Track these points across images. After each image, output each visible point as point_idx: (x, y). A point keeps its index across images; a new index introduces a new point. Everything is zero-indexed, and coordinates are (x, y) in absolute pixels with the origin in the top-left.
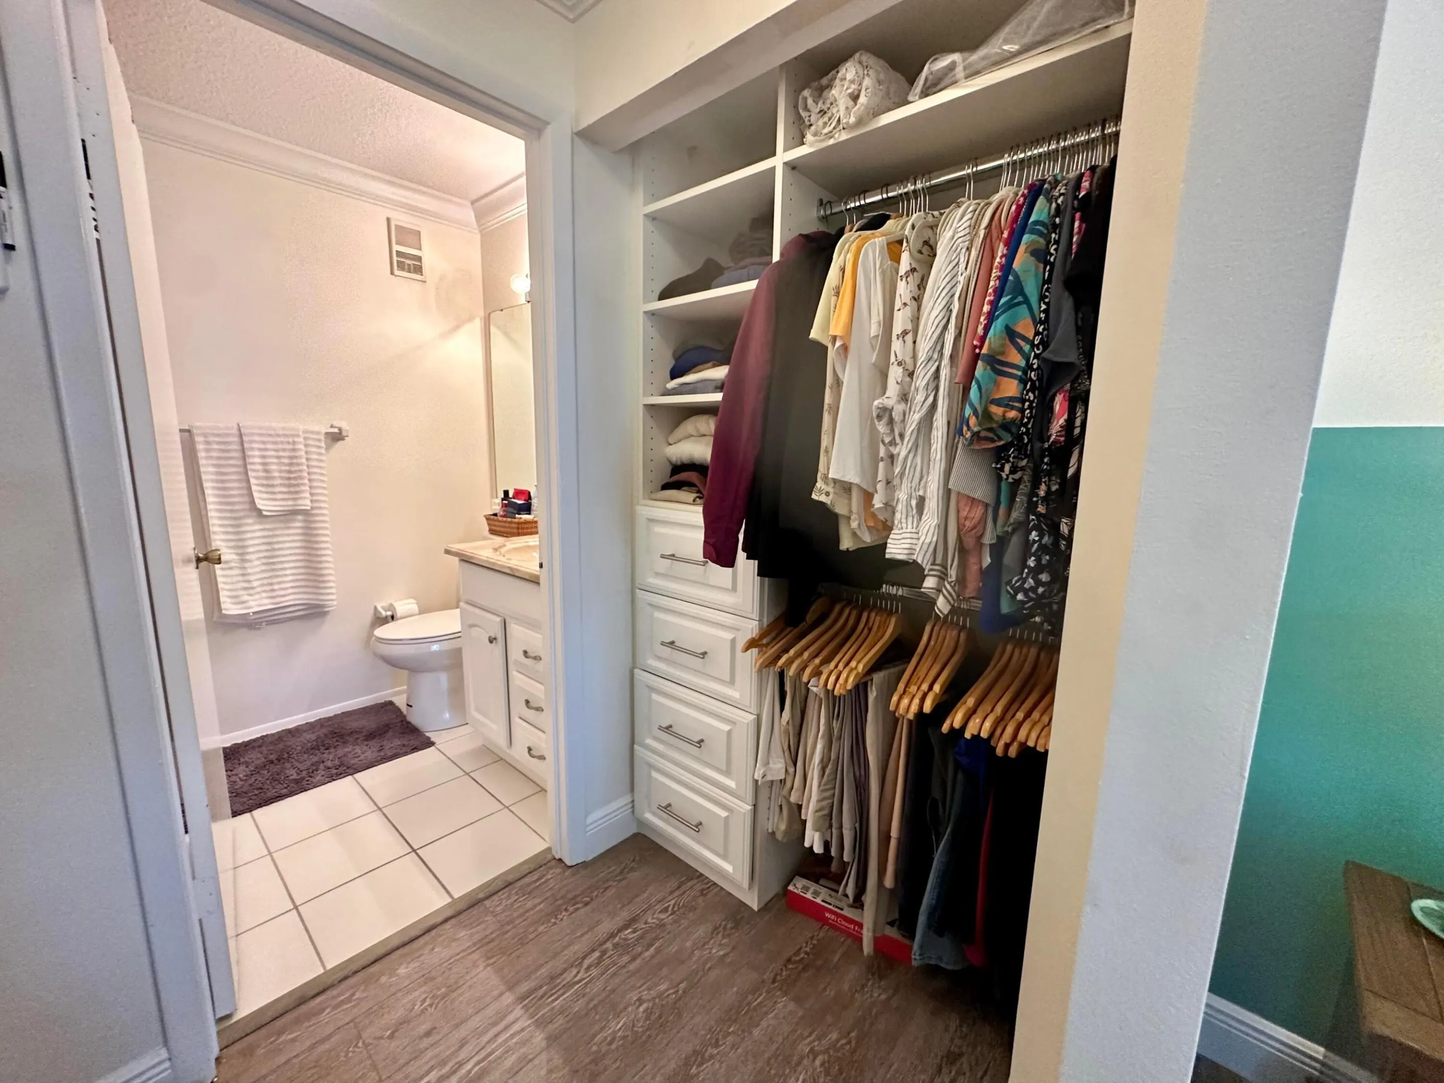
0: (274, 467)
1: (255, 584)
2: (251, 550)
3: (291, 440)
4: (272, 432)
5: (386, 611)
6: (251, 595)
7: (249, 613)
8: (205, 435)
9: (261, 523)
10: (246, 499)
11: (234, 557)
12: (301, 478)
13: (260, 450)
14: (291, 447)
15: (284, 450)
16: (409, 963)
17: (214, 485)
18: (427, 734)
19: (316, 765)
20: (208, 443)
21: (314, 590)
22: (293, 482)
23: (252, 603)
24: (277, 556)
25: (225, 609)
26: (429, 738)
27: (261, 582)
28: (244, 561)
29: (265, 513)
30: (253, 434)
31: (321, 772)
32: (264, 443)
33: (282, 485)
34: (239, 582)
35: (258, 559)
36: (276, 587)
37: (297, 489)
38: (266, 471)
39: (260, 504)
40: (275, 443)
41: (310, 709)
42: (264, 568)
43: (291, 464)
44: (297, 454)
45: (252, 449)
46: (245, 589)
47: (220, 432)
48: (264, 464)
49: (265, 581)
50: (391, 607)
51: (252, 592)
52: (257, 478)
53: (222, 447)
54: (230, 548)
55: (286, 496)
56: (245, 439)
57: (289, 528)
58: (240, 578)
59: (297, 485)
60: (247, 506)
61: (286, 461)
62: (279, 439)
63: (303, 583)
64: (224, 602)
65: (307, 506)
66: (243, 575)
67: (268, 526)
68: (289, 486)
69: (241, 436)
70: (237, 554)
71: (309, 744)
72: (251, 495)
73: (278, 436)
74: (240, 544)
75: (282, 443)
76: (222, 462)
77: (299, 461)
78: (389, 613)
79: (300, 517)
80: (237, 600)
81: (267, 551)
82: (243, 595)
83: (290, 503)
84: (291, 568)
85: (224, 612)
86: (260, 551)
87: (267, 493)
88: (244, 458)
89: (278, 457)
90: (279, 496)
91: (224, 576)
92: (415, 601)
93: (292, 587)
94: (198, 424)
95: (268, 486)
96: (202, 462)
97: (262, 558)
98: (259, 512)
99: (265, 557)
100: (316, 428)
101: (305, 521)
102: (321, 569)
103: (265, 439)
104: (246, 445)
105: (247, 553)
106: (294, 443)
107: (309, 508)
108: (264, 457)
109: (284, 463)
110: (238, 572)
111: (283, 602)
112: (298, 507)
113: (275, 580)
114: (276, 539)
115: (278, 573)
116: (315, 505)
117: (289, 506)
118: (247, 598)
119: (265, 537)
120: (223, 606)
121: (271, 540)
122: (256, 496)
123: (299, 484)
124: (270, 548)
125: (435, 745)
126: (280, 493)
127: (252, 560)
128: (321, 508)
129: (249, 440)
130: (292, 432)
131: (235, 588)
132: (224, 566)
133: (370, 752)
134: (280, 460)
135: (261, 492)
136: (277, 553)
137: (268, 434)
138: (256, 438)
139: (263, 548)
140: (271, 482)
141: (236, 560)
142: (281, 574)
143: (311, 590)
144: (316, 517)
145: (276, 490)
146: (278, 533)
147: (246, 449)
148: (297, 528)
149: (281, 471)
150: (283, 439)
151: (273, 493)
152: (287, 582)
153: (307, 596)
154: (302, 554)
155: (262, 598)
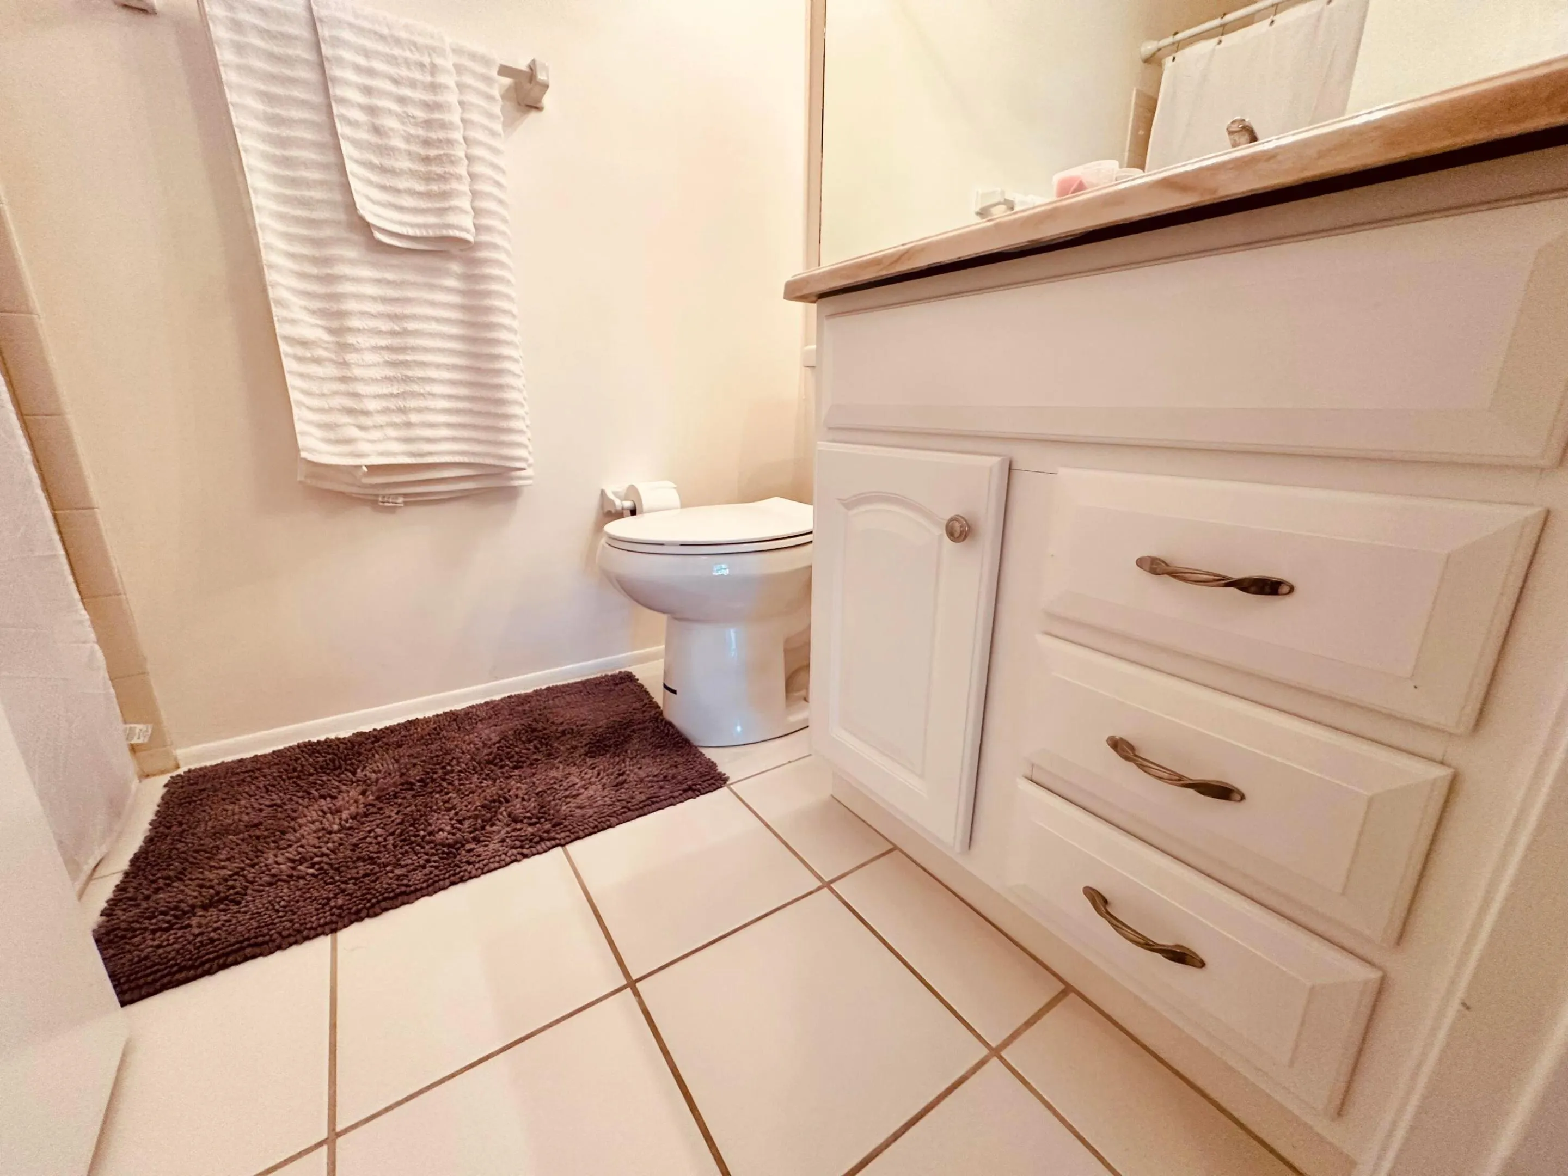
0: (390, 123)
1: (372, 405)
3: (426, 60)
4: (385, 31)
5: (622, 500)
6: (361, 428)
7: (359, 467)
8: (229, 4)
9: (374, 265)
10: (337, 197)
11: (326, 337)
12: (453, 161)
13: (358, 69)
14: (428, 79)
15: (413, 84)
17: (264, 147)
18: (709, 754)
19: (491, 807)
20: (237, 26)
21: (489, 436)
22: (435, 169)
23: (364, 447)
24: (414, 349)
25: (307, 449)
26: (712, 766)
27: (383, 403)
28: (344, 347)
29: (379, 237)
30: (339, 23)
31: (500, 830)
32: (367, 54)
33: (413, 174)
34: (335, 393)
35: (376, 349)
36: (414, 418)
37: (446, 187)
38: (377, 130)
39: (366, 211)
40: (392, 60)
42: (389, 372)
43: (428, 124)
44: (439, 98)
45: (340, 62)
46: (350, 411)
47: (265, 5)
48: (372, 111)
49: (392, 404)
50: (632, 491)
51: (363, 420)
52: (356, 143)
53: (273, 46)
54: (313, 312)
55: (423, 204)
56: (324, 32)
57: (432, 287)
58: (342, 387)
59: (443, 178)
60: (342, 216)
61: (420, 114)
62: (397, 52)
63: (466, 418)
64: (303, 433)
65: (467, 231)
66: (344, 380)
67: (390, 276)
68: (428, 178)
69: (313, 23)
70: (331, 331)
71: (486, 751)
72: (346, 188)
73: (398, 41)
74: (334, 307)
75: (407, 62)
76: (278, 89)
77: (446, 117)
78: (628, 504)
79: (455, 267)
80: (332, 435)
81: (393, 333)
82: (345, 425)
83: (432, 220)
84: (443, 382)
85: (303, 454)
86: (378, 333)
87: (384, 188)
88: (325, 83)
89: (402, 100)
90: (408, 202)
91: (302, 376)
92: (675, 486)
93: (449, 425)
96: (229, 76)
97: (382, 348)
98: (365, 227)
99: (387, 348)
100: (481, 49)
101: (467, 277)
102: (500, 389)
103: (369, 44)
104: (326, 50)
105: (349, 329)
106: (434, 69)
107: (471, 238)
108: (368, 91)
109: (413, 117)
110: (330, 370)
111: (431, 454)
112: (445, 232)
113: (412, 403)
114: (409, 310)
115: (416, 388)
116: (485, 238)
117: (425, 226)
118: (354, 432)
119: (384, 300)
120: (301, 441)
121: (398, 310)
122: (358, 192)
123: (447, 176)
124: (397, 328)
125: (728, 783)
126: (412, 193)
127: (362, 349)
128: (495, 247)
129: (332, 37)
130: (429, 42)
131: (327, 407)
132: (300, 351)
133: (600, 787)
134: (405, 109)
135: (370, 183)
136: (412, 341)
137: (376, 33)
138: (347, 35)
139: (384, 326)
140: (388, 162)
141: (328, 343)
142: (422, 391)
143: (482, 435)
144: (488, 270)
145: (402, 184)
146: (411, 293)
147: (327, 59)
148: (449, 290)
149: (408, 138)
150: (408, 54)
151: (398, 191)
152: (436, 411)
153: (477, 448)
154: (462, 353)
155: (388, 439)
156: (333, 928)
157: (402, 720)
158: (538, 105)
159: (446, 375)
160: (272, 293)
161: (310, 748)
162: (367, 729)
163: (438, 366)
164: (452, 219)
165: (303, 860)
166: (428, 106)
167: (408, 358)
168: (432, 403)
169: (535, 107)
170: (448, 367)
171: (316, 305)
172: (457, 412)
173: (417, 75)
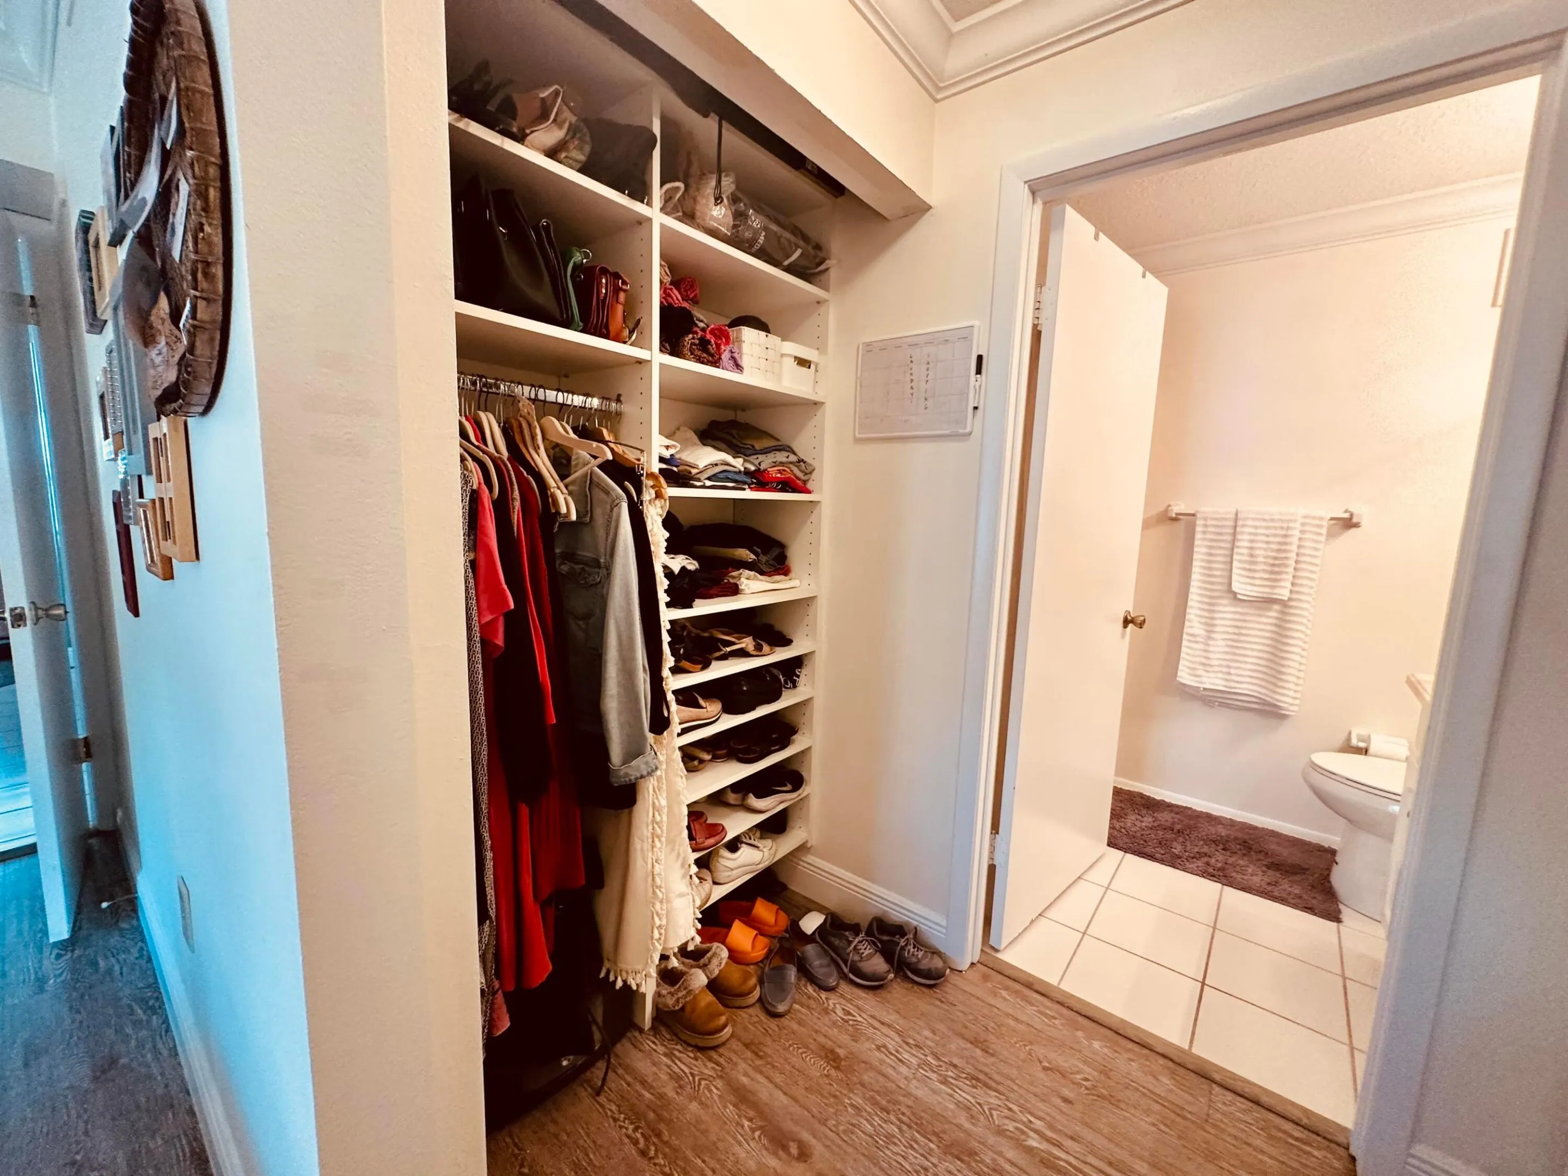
0: (1260, 552)
1: (1214, 662)
2: (1218, 629)
3: (1286, 525)
4: (1267, 517)
5: (1359, 741)
6: (1207, 671)
7: (1199, 688)
8: (1205, 519)
9: (1234, 606)
10: (1225, 581)
11: (1203, 633)
12: (1285, 566)
13: (1250, 534)
14: (1284, 532)
15: (1275, 535)
16: (1106, 1046)
17: (1203, 564)
19: (1200, 855)
20: (1205, 526)
21: (1271, 687)
22: (1277, 569)
23: (1204, 679)
24: (1242, 642)
25: (1180, 677)
26: (1340, 912)
27: (1220, 662)
28: (1209, 638)
29: (1239, 596)
30: (1247, 519)
31: (1200, 863)
32: (1257, 527)
33: (1264, 571)
34: (1200, 656)
35: (1224, 639)
36: (1233, 671)
37: (1278, 577)
38: (1252, 556)
39: (1236, 587)
41: (1243, 807)
42: (1226, 649)
43: (1279, 551)
44: (1289, 540)
45: (1243, 533)
46: (1204, 664)
47: (1218, 516)
48: (1251, 548)
49: (1224, 663)
50: (1368, 740)
51: (1208, 668)
52: (1240, 561)
53: (1218, 530)
54: (1200, 623)
55: (1265, 583)
56: (1240, 523)
57: (1260, 616)
58: (1204, 654)
59: (1280, 573)
60: (1224, 588)
61: (1274, 547)
62: (1271, 525)
63: (1261, 676)
64: (1181, 671)
65: (1285, 596)
66: (1206, 651)
67: (1239, 610)
68: (1272, 572)
69: (1236, 520)
70: (1206, 631)
71: (1215, 836)
72: (1230, 577)
73: (1273, 521)
74: (1211, 622)
75: (1275, 528)
76: (1215, 544)
77: (1289, 548)
78: (1362, 745)
79: (1276, 607)
80: (1193, 672)
81: (1235, 634)
82: (1200, 669)
83: (1267, 590)
84: (1253, 657)
85: (1178, 679)
86: (1228, 633)
87: (1248, 577)
88: (1234, 541)
89: (1268, 543)
90: (1258, 582)
91: (1188, 648)
93: (1249, 677)
94: (1202, 509)
95: (1250, 570)
96: (1198, 542)
97: (1227, 639)
98: (1235, 594)
99: (1230, 640)
100: (1320, 513)
101: (1282, 612)
102: (1283, 666)
103: (1257, 523)
104: (1238, 529)
105: (1215, 632)
106: (1289, 528)
107: (1286, 598)
108: (1253, 541)
109: (1272, 549)
110: (1201, 646)
111: (1237, 688)
112: (1273, 596)
113: (1234, 664)
114: (1246, 625)
115: (1239, 658)
116: (1295, 596)
117: (1263, 593)
118: (1203, 673)
119: (1235, 620)
120: (1179, 674)
121: (1241, 624)
122: (1235, 579)
123: (1282, 572)
124: (1238, 632)
125: (1340, 923)
126: (1260, 579)
127: (1218, 640)
128: (1302, 600)
129: (1243, 524)
130: (1290, 517)
131: (1194, 661)
132: (1191, 638)
133: (1260, 879)
134: (1268, 546)
135: (1241, 575)
136: (1243, 638)
137: (1263, 519)
138: (1250, 523)
139: (1231, 630)
140: (1253, 567)
141: (1204, 636)
142: (1242, 660)
143: (1267, 685)
144: (1294, 609)
146: (1248, 618)
147: (1238, 532)
148: (1271, 617)
149: (1266, 557)
150: (1278, 524)
151: (1254, 578)
152: (1245, 669)
153: (1263, 691)
154: (1268, 645)
155: (1217, 678)
156: (1126, 851)
157: (1184, 805)
158: (1357, 525)
159: (1255, 654)
160: (1187, 617)
161: (1141, 796)
162: (1167, 800)
163: (1254, 650)
165: (1124, 828)
166: (1281, 543)
167: (1240, 645)
168: (1245, 666)
169: (1355, 526)
170: (1258, 651)
171: (1203, 620)
172: (1257, 671)
173: (1279, 532)
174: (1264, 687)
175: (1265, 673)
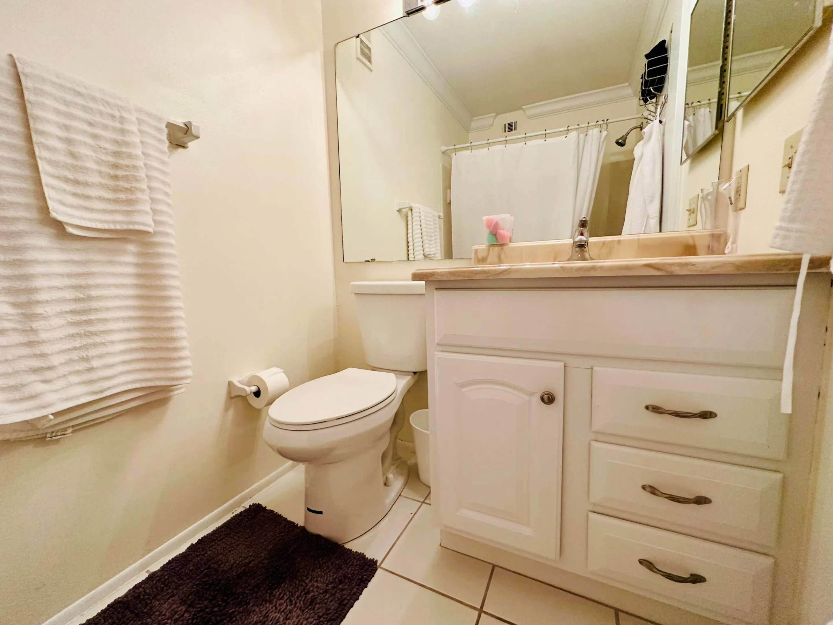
0: (85, 151)
1: (56, 360)
3: (117, 114)
4: (83, 90)
5: (247, 387)
6: (45, 382)
7: (46, 416)
9: (61, 250)
10: (31, 200)
11: (10, 310)
12: (137, 180)
13: (58, 112)
14: (118, 125)
15: (105, 127)
18: (354, 546)
21: (161, 365)
22: (122, 184)
23: (51, 397)
24: (95, 310)
27: (67, 357)
29: (70, 230)
30: (43, 81)
32: (66, 103)
33: (102, 186)
34: (21, 357)
35: (61, 314)
36: (95, 363)
37: (133, 197)
38: (73, 155)
39: (59, 212)
43: (117, 154)
44: (127, 139)
45: (41, 106)
46: (35, 371)
48: (68, 141)
49: (75, 355)
50: (255, 379)
51: (49, 375)
52: (50, 162)
55: (111, 207)
56: (27, 83)
57: (111, 263)
58: (27, 351)
59: (130, 190)
60: (34, 214)
61: (109, 147)
62: (92, 105)
63: (141, 355)
65: (150, 226)
66: (30, 344)
67: (76, 257)
68: (116, 190)
69: (17, 76)
70: (15, 305)
72: (41, 194)
73: (94, 99)
74: (23, 285)
75: (101, 113)
77: (133, 151)
78: (254, 389)
79: (132, 248)
81: (77, 300)
82: (31, 383)
83: (119, 218)
84: (120, 331)
86: (64, 301)
87: (75, 195)
89: (95, 137)
90: (97, 204)
92: (283, 370)
93: (124, 362)
97: (67, 312)
98: (60, 225)
99: (72, 312)
100: (154, 110)
101: (143, 255)
103: (69, 97)
104: (29, 96)
105: (38, 302)
106: (122, 120)
107: (151, 230)
108: (66, 128)
109: (105, 149)
110: (14, 338)
111: (109, 388)
112: (131, 227)
113: (93, 352)
114: (92, 281)
115: (98, 339)
116: (160, 229)
117: (115, 222)
118: (41, 387)
119: (69, 276)
121: (82, 282)
122: (51, 199)
123: (133, 189)
124: (81, 296)
125: (378, 564)
126: (101, 199)
127: (49, 317)
128: (166, 234)
129: (35, 89)
131: (10, 370)
133: (299, 612)
134: (98, 143)
135: (63, 191)
136: (94, 304)
137: (74, 90)
138: (51, 90)
139: (70, 295)
140: (81, 178)
141: (11, 315)
142: (103, 341)
143: (153, 365)
144: (160, 250)
145: (93, 192)
147: (30, 102)
148: (127, 264)
149: (100, 162)
150: (102, 108)
151: (88, 197)
152: (114, 354)
153: (148, 375)
154: (134, 308)
155: (72, 385)
158: (185, 145)
159: (122, 325)
163: (117, 319)
164: (137, 218)
166: (116, 142)
167: (92, 317)
168: (111, 349)
169: (183, 146)
170: (124, 319)
172: (131, 351)
173: (109, 122)
174: (149, 370)
175: (143, 349)
